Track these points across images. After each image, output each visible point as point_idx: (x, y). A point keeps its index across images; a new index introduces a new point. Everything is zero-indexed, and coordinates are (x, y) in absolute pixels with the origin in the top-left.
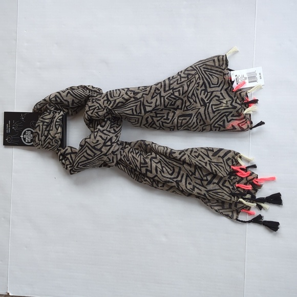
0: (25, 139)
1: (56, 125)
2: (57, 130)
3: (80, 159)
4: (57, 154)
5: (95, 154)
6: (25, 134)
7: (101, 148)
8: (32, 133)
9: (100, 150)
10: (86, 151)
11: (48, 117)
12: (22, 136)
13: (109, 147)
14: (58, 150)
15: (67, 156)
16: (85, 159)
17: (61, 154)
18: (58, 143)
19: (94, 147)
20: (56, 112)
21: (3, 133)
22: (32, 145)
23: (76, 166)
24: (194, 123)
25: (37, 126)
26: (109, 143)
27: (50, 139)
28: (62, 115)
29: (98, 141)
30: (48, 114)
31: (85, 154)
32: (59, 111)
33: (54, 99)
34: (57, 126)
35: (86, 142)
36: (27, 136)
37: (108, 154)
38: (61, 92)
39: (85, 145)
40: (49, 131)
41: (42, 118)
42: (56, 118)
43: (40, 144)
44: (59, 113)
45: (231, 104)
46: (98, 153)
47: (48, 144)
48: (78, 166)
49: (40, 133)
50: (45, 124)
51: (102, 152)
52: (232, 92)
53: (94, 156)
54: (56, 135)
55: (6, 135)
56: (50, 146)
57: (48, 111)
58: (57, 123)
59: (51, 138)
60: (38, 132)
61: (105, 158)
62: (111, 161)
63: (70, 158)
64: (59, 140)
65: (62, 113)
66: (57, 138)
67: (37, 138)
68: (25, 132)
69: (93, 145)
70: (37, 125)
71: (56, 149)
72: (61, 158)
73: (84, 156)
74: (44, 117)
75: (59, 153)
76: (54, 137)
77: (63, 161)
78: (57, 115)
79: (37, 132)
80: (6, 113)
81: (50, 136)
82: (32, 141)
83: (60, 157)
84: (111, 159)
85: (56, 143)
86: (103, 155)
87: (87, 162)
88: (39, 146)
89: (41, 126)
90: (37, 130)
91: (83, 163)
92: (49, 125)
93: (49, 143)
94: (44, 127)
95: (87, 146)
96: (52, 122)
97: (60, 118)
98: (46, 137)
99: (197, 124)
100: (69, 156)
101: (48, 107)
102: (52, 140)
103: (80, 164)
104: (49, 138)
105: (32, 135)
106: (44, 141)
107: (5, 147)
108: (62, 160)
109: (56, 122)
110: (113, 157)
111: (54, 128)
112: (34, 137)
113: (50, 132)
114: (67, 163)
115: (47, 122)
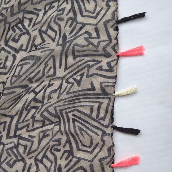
24: (39, 72)
99: (44, 74)
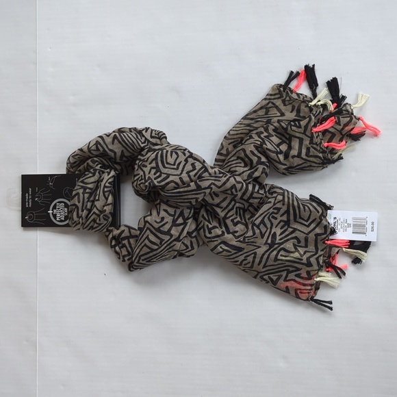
0: (55, 216)
1: (104, 192)
2: (107, 199)
3: (141, 250)
4: (107, 236)
5: (162, 240)
6: (54, 207)
7: (170, 229)
8: (66, 205)
9: (168, 233)
10: (147, 237)
11: (92, 180)
12: (50, 212)
13: (182, 226)
14: (108, 230)
15: (123, 242)
16: (149, 250)
17: (114, 238)
18: (107, 220)
19: (158, 230)
20: (103, 172)
21: (20, 208)
22: (68, 225)
23: (136, 261)
25: (75, 195)
26: (180, 221)
27: (96, 214)
28: (113, 176)
29: (163, 219)
30: (91, 175)
31: (147, 242)
32: (108, 170)
33: (94, 148)
34: (107, 194)
35: (146, 222)
36: (58, 210)
37: (181, 238)
38: (104, 136)
39: (144, 226)
40: (93, 202)
41: (82, 182)
42: (104, 182)
43: (79, 223)
44: (109, 173)
45: (308, 259)
46: (166, 238)
47: (92, 223)
48: (139, 261)
49: (80, 205)
50: (87, 191)
51: (171, 236)
52: (324, 243)
53: (161, 243)
54: (105, 208)
55: (25, 211)
56: (96, 225)
57: (92, 170)
58: (106, 190)
59: (97, 212)
60: (77, 203)
61: (178, 246)
62: (190, 248)
63: (128, 245)
64: (110, 216)
65: (113, 173)
66: (107, 212)
67: (75, 214)
68: (55, 205)
69: (157, 226)
70: (74, 193)
71: (105, 230)
72: (113, 244)
73: (145, 245)
74: (86, 181)
75: (111, 236)
76: (102, 211)
77: (117, 248)
78: (106, 177)
79: (75, 205)
80: (23, 176)
81: (95, 210)
82: (66, 218)
83: (111, 242)
84: (189, 244)
85: (105, 219)
86: (174, 240)
87: (151, 254)
88: (79, 226)
89: (81, 195)
90: (75, 201)
91: (146, 257)
92: (93, 192)
93: (94, 221)
94: (86, 196)
95: (148, 228)
96: (97, 187)
97: (110, 180)
98: (90, 211)
100: (125, 242)
101: (91, 164)
102: (99, 216)
103: (142, 258)
104: (94, 213)
105: (66, 209)
106: (87, 217)
107: (24, 230)
108: (115, 246)
109: (105, 187)
110: (191, 242)
111: (102, 197)
112: (70, 212)
113: (96, 203)
114: (124, 252)
115: (90, 189)
